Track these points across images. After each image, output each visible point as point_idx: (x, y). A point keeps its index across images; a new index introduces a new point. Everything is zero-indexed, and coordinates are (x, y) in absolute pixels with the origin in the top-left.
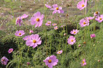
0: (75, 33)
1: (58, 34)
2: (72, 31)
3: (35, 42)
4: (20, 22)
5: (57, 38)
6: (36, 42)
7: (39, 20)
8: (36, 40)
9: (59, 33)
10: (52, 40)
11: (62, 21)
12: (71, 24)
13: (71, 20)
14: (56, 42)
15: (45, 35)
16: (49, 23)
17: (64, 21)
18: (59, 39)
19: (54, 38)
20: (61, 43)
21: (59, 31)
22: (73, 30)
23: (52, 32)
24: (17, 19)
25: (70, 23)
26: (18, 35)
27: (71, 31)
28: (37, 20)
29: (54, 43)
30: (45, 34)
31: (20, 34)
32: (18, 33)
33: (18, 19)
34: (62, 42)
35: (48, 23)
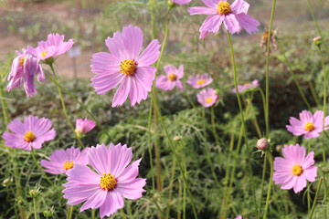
0: (312, 129)
1: (222, 127)
2: (298, 118)
3: (112, 187)
4: (31, 79)
5: (212, 150)
6: (116, 186)
7: (133, 71)
8: (116, 174)
9: (225, 122)
10: (190, 159)
11: (238, 55)
12: (286, 75)
13: (282, 53)
14: (208, 171)
15: (155, 137)
16: (175, 79)
17: (245, 59)
18: (222, 157)
19: (201, 153)
20: (236, 177)
21: (227, 115)
22: (304, 114)
23: (187, 121)
24: (16, 62)
25: (279, 69)
26: (21, 142)
27: (292, 120)
28: (126, 67)
29: (201, 177)
30: (152, 131)
31: (32, 140)
32: (22, 130)
33: (21, 64)
34: (238, 170)
35: (170, 74)
